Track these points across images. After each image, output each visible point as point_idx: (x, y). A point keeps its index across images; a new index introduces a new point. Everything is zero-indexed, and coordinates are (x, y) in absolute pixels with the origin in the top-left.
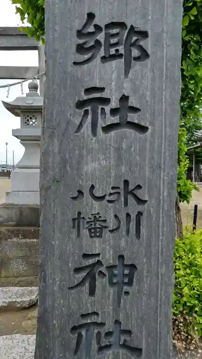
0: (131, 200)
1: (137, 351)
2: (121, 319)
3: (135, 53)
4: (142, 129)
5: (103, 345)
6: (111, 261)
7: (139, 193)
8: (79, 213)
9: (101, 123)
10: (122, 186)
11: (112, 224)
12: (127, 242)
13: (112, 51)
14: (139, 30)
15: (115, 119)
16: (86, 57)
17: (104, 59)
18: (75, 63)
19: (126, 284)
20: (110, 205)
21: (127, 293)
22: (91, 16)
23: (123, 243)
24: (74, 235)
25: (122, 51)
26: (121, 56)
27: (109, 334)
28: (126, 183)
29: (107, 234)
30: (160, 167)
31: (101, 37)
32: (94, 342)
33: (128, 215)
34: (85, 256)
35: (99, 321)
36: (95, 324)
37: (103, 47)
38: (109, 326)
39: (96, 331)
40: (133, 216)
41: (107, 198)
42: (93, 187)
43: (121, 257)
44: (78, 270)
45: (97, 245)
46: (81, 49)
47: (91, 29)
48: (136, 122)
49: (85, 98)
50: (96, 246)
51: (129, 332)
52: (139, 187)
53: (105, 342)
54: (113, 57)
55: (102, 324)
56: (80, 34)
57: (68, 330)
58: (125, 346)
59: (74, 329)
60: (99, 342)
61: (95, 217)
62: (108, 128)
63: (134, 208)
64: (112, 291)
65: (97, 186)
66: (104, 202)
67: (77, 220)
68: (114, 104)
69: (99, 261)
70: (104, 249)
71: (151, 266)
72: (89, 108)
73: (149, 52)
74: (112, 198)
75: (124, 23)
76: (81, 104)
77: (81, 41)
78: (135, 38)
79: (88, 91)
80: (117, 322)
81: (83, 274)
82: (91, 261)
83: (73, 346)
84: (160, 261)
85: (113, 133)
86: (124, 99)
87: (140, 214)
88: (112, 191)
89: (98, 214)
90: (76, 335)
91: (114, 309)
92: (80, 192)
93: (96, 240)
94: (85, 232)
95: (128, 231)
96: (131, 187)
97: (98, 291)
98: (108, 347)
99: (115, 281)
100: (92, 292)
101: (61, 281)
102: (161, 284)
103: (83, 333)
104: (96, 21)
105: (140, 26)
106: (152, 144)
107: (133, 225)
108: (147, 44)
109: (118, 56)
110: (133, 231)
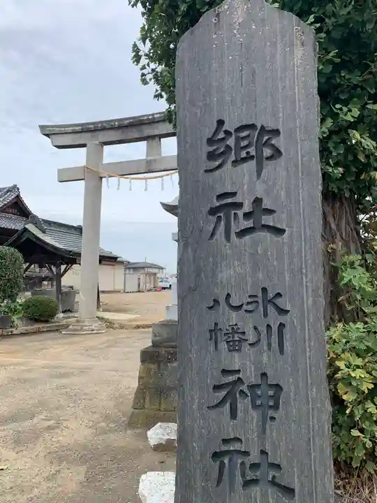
0: (271, 309)
1: (289, 491)
2: (268, 448)
3: (267, 152)
4: (280, 232)
5: (248, 478)
6: (253, 380)
7: (279, 301)
8: (216, 324)
9: (234, 228)
10: (260, 294)
11: (251, 337)
12: (269, 357)
13: (244, 154)
14: (270, 129)
15: (249, 224)
16: (217, 163)
17: (235, 163)
18: (206, 171)
19: (271, 407)
20: (248, 315)
21: (273, 418)
22: (221, 123)
23: (265, 358)
24: (212, 348)
25: (253, 153)
26: (252, 157)
27: (255, 466)
28: (264, 290)
29: (246, 348)
30: (302, 273)
31: (231, 142)
32: (238, 473)
33: (268, 326)
34: (225, 372)
35: (243, 450)
36: (239, 452)
37: (233, 152)
38: (255, 457)
39: (240, 461)
40: (275, 328)
41: (245, 307)
42: (228, 295)
43: (264, 375)
44: (217, 388)
45: (237, 360)
46: (212, 156)
47: (221, 135)
48: (271, 224)
49: (218, 204)
51: (278, 467)
52: (279, 295)
53: (250, 475)
54: (244, 160)
55: (246, 453)
56: (210, 141)
57: (209, 455)
58: (273, 483)
59: (216, 455)
60: (243, 475)
61: (233, 328)
62: (242, 233)
63: (274, 319)
64: (255, 414)
65: (233, 295)
66: (242, 312)
67: (214, 331)
68: (247, 208)
69: (239, 379)
70: (244, 364)
71: (298, 387)
72: (222, 215)
73: (282, 151)
74: (250, 307)
75: (253, 124)
76: (213, 211)
77: (211, 149)
78: (266, 138)
79: (220, 197)
80: (263, 452)
81: (223, 393)
82: (231, 378)
83: (215, 475)
84: (309, 381)
85: (247, 238)
86: (258, 201)
87: (282, 326)
88: (249, 300)
89: (236, 325)
90: (218, 463)
91: (258, 436)
92: (216, 301)
93: (236, 355)
94: (223, 346)
95: (269, 345)
96: (271, 295)
97: (240, 414)
98: (255, 482)
99: (258, 402)
100: (233, 414)
101: (200, 399)
102: (313, 409)
103: (226, 461)
104: (226, 127)
105: (271, 125)
106: (291, 248)
107: (275, 338)
108: (279, 142)
109: (249, 158)
110: (275, 345)
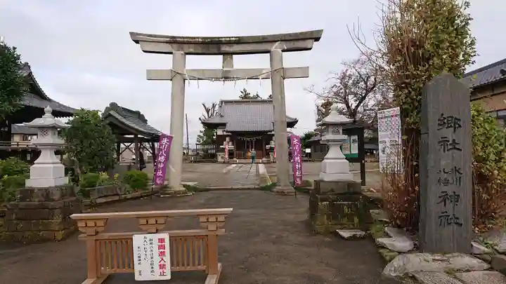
0: (457, 173)
1: (461, 225)
2: (455, 213)
3: (457, 126)
4: (461, 150)
6: (451, 194)
7: (460, 171)
8: (440, 178)
9: (447, 148)
10: (454, 169)
11: (451, 181)
12: (456, 187)
13: (449, 125)
15: (451, 147)
16: (441, 127)
17: (447, 128)
18: (438, 130)
19: (456, 201)
20: (450, 175)
21: (457, 205)
22: (442, 115)
24: (438, 185)
25: (452, 125)
27: (451, 219)
28: (455, 167)
29: (449, 185)
31: (446, 121)
32: (446, 222)
33: (456, 178)
34: (442, 192)
36: (446, 215)
37: (446, 124)
38: (451, 216)
39: (447, 218)
40: (458, 179)
41: (449, 173)
42: (444, 169)
43: (454, 192)
44: (440, 197)
46: (440, 125)
47: (442, 118)
48: (458, 148)
49: (441, 140)
50: (445, 189)
51: (458, 218)
52: (460, 169)
55: (449, 216)
56: (439, 120)
57: (437, 218)
58: (456, 223)
59: (439, 217)
60: (448, 222)
63: (458, 176)
64: (451, 204)
65: (446, 169)
67: (439, 180)
68: (451, 142)
69: (447, 194)
70: (448, 190)
71: (464, 195)
72: (442, 144)
73: (461, 126)
74: (451, 173)
75: (453, 116)
76: (440, 142)
77: (439, 122)
78: (456, 121)
79: (442, 138)
80: (454, 215)
81: (442, 198)
82: (444, 194)
83: (439, 223)
85: (450, 151)
86: (454, 140)
87: (460, 178)
88: (451, 170)
89: (446, 178)
90: (440, 219)
91: (452, 210)
92: (440, 171)
93: (446, 187)
94: (442, 184)
95: (456, 184)
96: (457, 169)
97: (447, 205)
98: (451, 223)
99: (452, 201)
100: (445, 205)
103: (442, 218)
104: (444, 116)
105: (458, 117)
106: (463, 155)
107: (458, 181)
108: (461, 123)
109: (451, 127)
110: (458, 183)
